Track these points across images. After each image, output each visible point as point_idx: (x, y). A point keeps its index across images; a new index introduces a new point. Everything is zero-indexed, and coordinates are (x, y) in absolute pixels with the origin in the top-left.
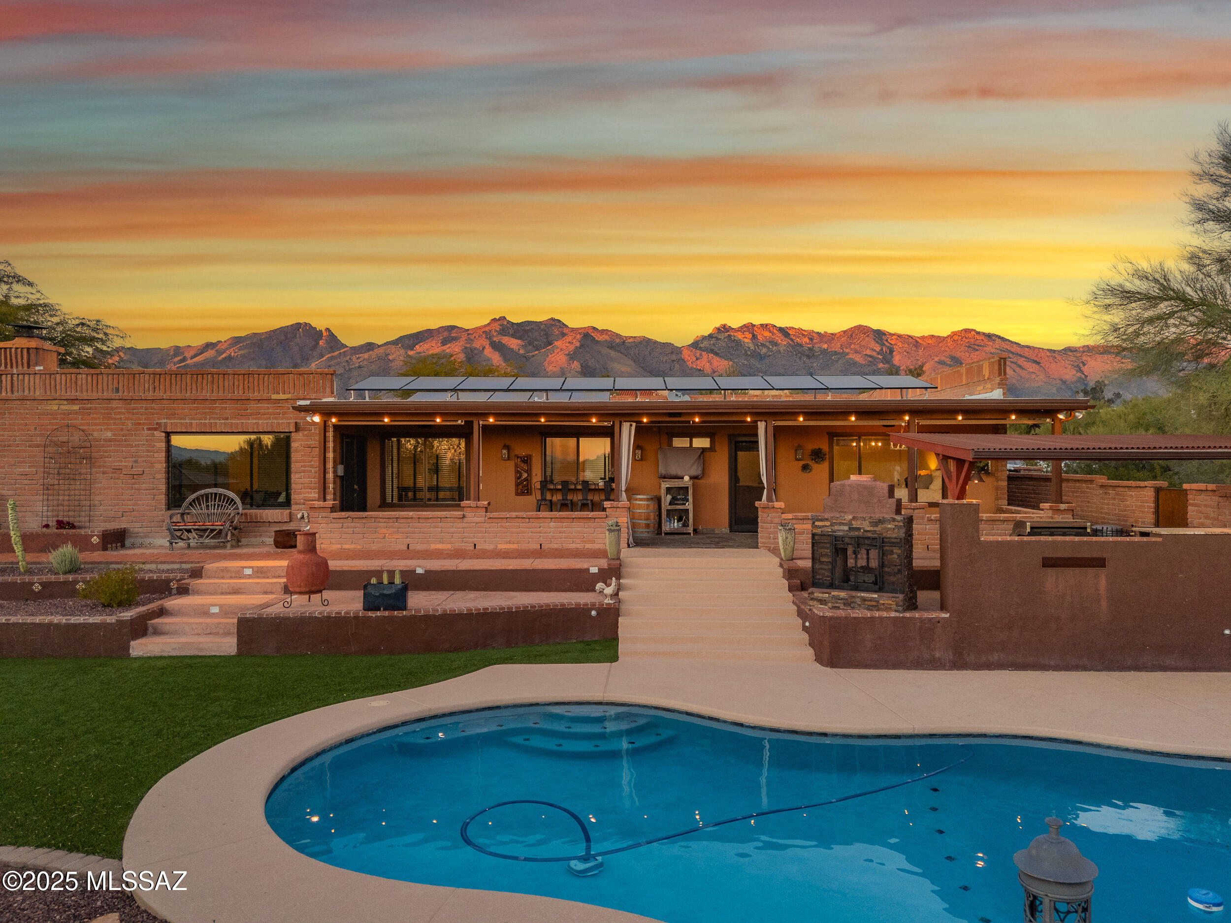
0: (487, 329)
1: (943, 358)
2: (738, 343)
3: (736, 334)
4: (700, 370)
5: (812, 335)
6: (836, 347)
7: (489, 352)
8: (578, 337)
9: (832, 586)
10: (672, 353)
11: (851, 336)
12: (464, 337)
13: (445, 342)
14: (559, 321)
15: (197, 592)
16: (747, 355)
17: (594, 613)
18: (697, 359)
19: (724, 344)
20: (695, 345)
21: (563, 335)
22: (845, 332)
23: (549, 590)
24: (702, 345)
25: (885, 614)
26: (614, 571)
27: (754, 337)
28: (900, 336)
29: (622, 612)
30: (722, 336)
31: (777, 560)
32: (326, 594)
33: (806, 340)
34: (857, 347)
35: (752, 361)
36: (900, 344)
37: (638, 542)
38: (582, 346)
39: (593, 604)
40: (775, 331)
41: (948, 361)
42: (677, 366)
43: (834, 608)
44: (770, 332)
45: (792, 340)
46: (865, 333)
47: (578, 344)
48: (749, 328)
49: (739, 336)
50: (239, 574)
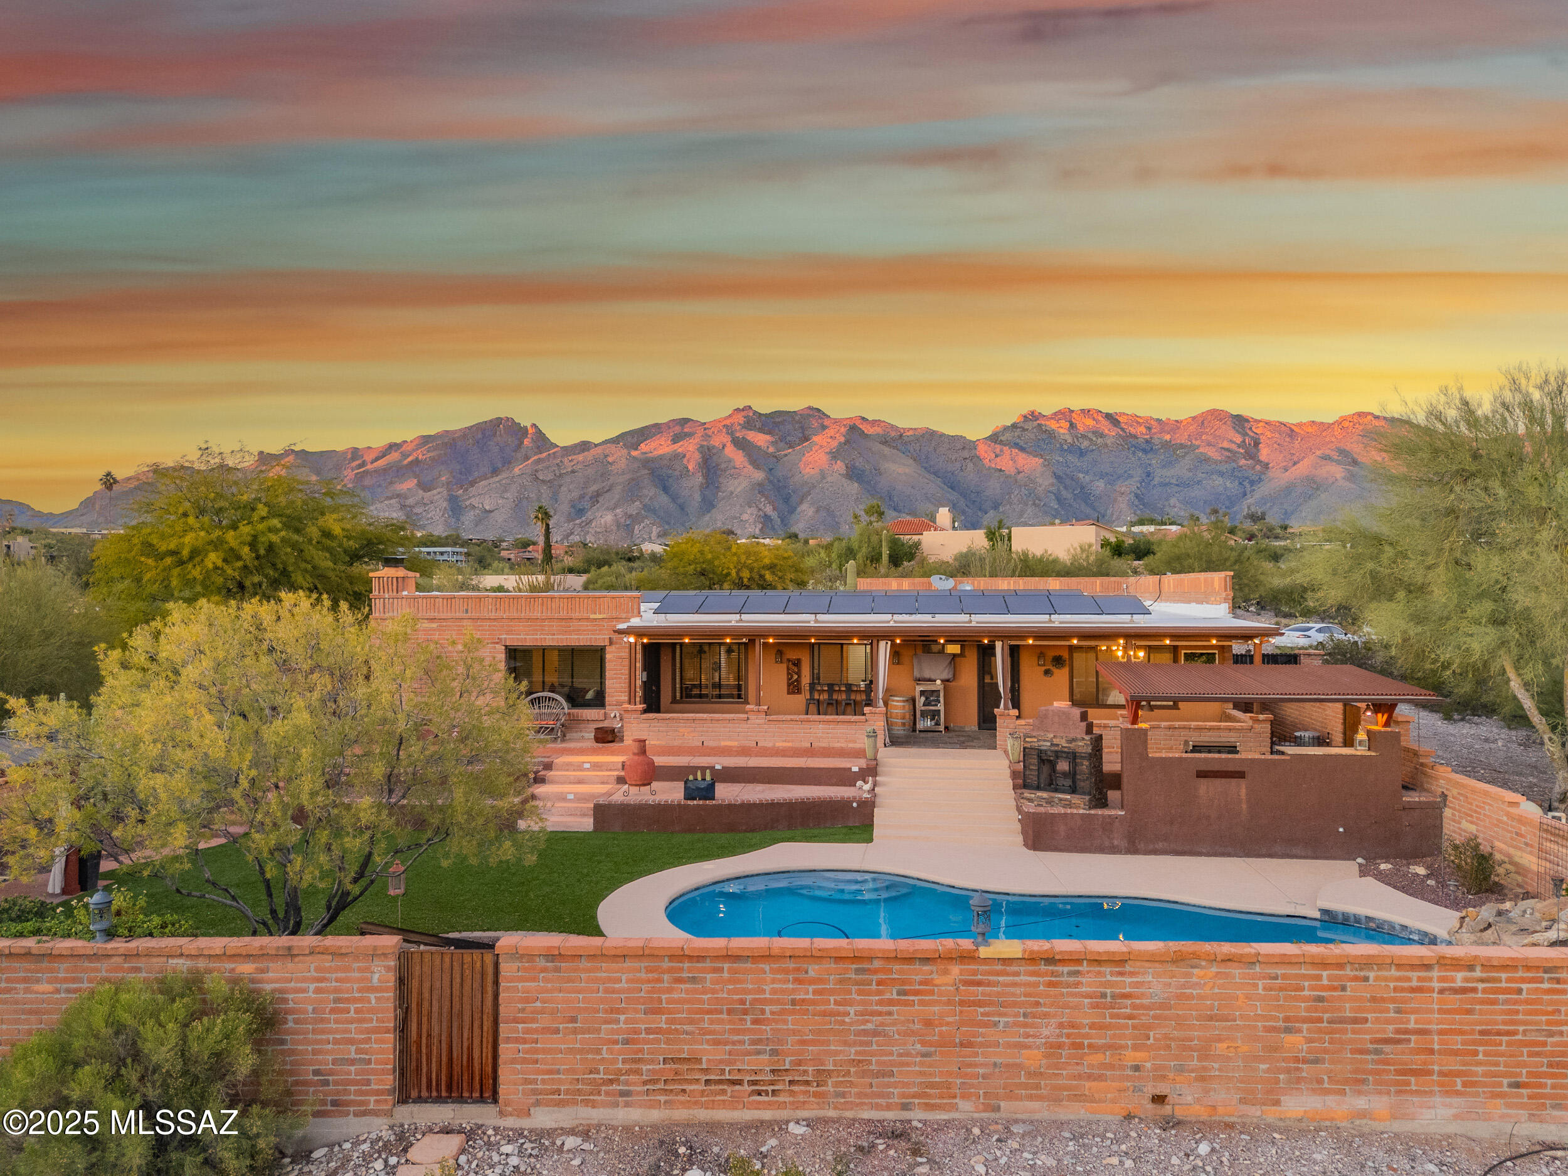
0: (728, 422)
1: (1328, 452)
2: (1051, 435)
3: (1048, 423)
4: (1001, 470)
5: (1149, 424)
6: (1182, 438)
7: (730, 451)
8: (843, 430)
9: (1038, 788)
10: (964, 448)
11: (1203, 423)
12: (700, 432)
13: (676, 439)
14: (818, 410)
15: (552, 782)
16: (1062, 450)
17: (855, 805)
18: (997, 456)
19: (1033, 436)
20: (994, 438)
21: (824, 427)
22: (1194, 418)
23: (819, 784)
24: (1003, 438)
25: (1075, 811)
26: (871, 771)
27: (1072, 425)
28: (1268, 423)
29: (877, 803)
30: (1029, 426)
31: (1007, 762)
32: (655, 785)
33: (1143, 429)
34: (1210, 438)
35: (1070, 457)
36: (1269, 434)
37: (894, 741)
38: (847, 442)
39: (854, 798)
40: (1100, 418)
41: (1335, 455)
42: (970, 466)
43: (1039, 805)
44: (1094, 419)
45: (1123, 429)
46: (1221, 420)
47: (842, 439)
48: (1066, 414)
49: (1053, 425)
50: (579, 767)
